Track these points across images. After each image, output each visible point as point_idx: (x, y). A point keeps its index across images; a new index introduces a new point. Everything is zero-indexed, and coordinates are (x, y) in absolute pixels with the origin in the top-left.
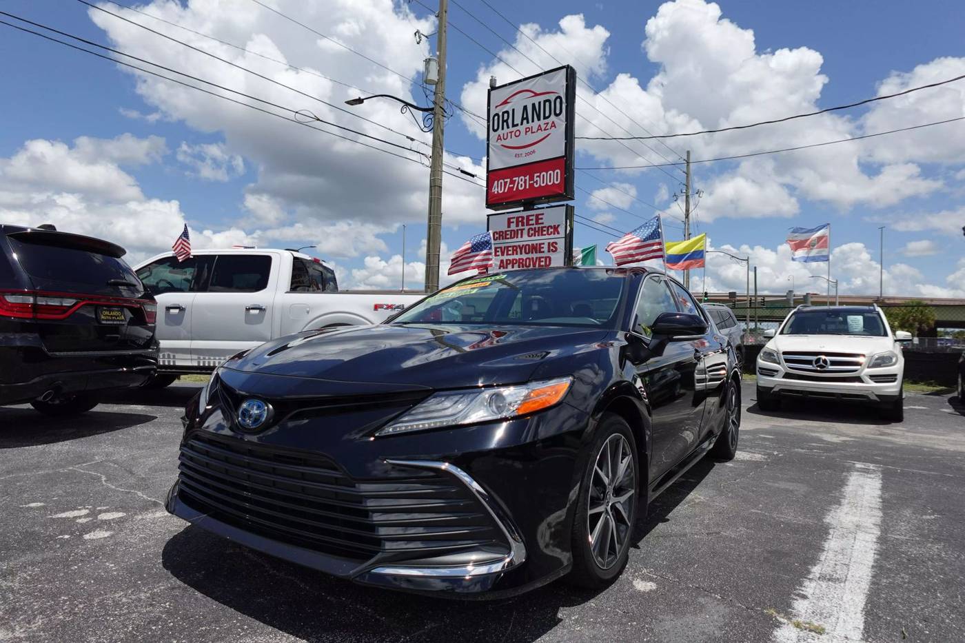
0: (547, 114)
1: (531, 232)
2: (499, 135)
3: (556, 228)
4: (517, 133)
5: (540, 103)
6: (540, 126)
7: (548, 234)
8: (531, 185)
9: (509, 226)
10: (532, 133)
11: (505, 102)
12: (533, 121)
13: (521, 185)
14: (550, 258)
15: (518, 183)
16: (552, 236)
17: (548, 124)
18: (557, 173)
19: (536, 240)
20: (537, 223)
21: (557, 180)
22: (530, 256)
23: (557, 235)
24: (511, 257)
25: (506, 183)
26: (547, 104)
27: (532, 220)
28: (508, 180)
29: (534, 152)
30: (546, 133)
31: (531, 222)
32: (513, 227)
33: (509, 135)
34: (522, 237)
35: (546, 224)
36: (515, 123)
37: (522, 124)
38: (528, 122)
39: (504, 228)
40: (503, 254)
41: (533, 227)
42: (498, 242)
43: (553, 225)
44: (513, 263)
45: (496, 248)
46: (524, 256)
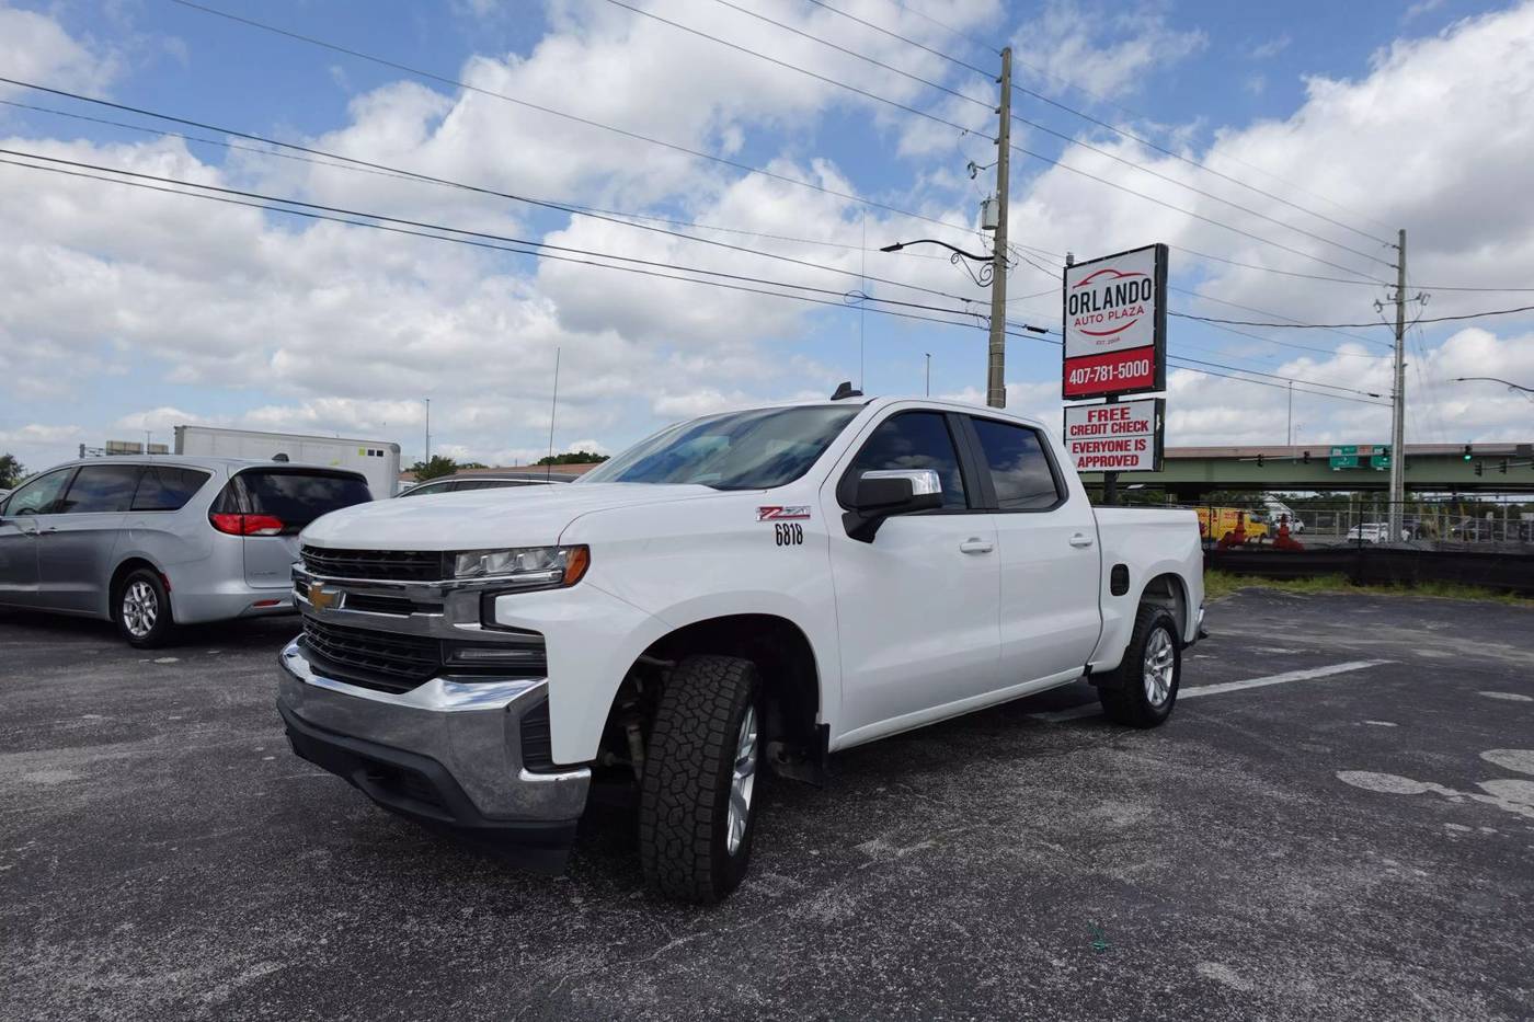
0: (1134, 298)
1: (1116, 428)
2: (1078, 319)
3: (1144, 425)
5: (1125, 285)
6: (1125, 310)
7: (1135, 429)
8: (1115, 376)
9: (1090, 420)
10: (1116, 318)
11: (1085, 283)
12: (1117, 305)
13: (1104, 376)
14: (1137, 457)
15: (1100, 373)
16: (1140, 433)
17: (1134, 308)
18: (1145, 364)
19: (1121, 436)
20: (1122, 418)
21: (1145, 372)
22: (1114, 453)
23: (1145, 432)
24: (1092, 455)
25: (1085, 372)
26: (1134, 287)
27: (1116, 414)
28: (1089, 370)
29: (1118, 339)
30: (1132, 318)
31: (1115, 417)
32: (1095, 421)
33: (1090, 319)
34: (1105, 432)
35: (1133, 419)
36: (1097, 306)
37: (1104, 308)
38: (1112, 306)
39: (1085, 422)
40: (1082, 451)
41: (1118, 422)
42: (1076, 437)
43: (1140, 420)
44: (1094, 460)
45: (1075, 444)
46: (1107, 454)
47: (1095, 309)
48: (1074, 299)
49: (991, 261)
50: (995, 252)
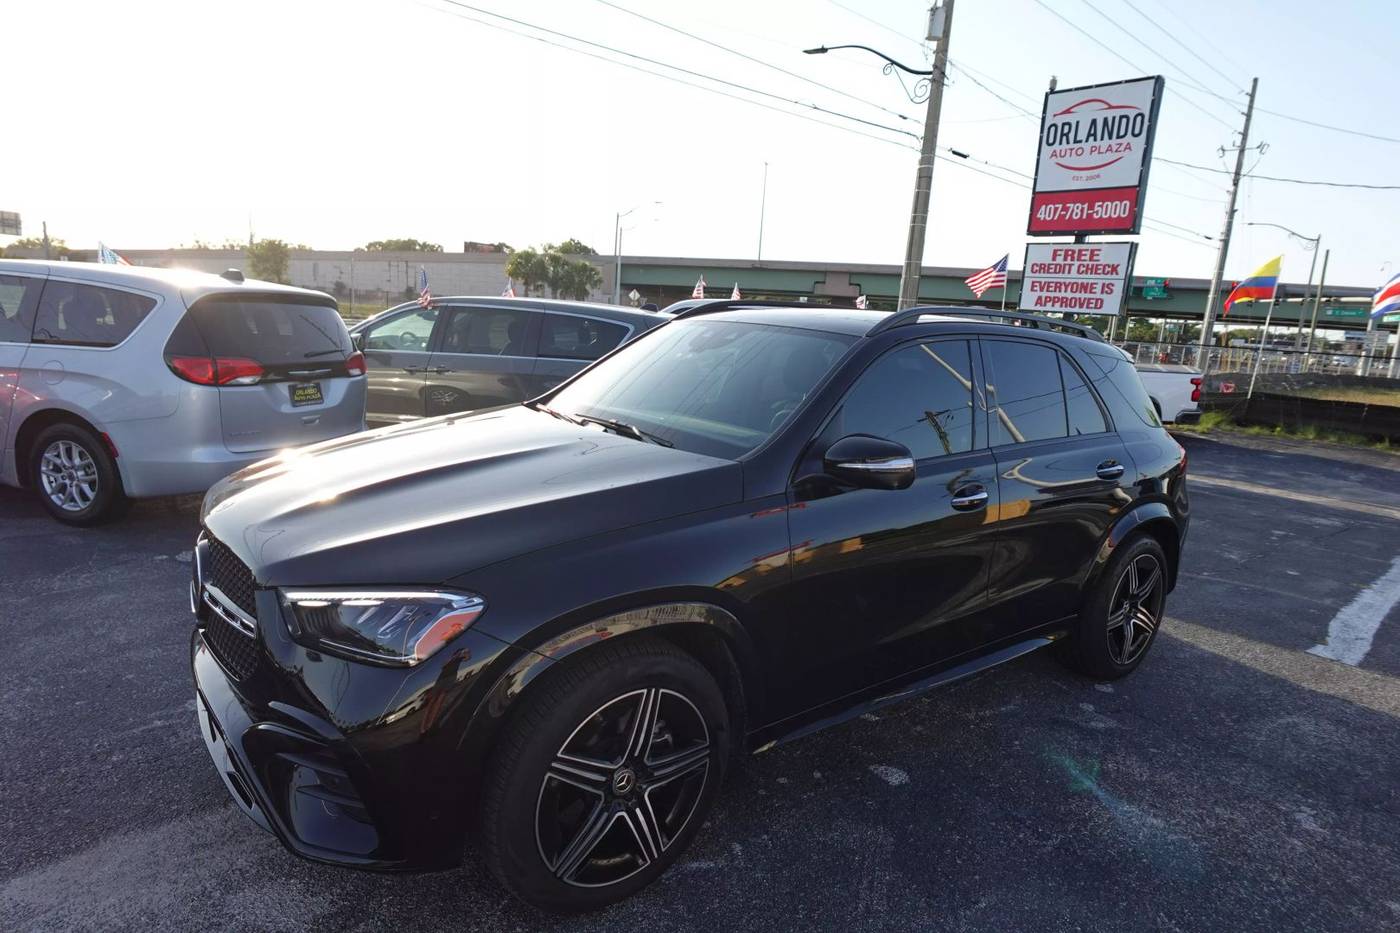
0: (1122, 133)
1: (1082, 269)
2: (1055, 151)
3: (1114, 269)
4: (1080, 152)
5: (1114, 118)
6: (1110, 146)
7: (1104, 273)
8: (1090, 216)
9: (1054, 259)
10: (1099, 153)
11: (1068, 111)
12: (1102, 139)
13: (1077, 214)
14: (1102, 301)
15: (1073, 211)
16: (1109, 276)
17: (1121, 144)
18: (1125, 205)
19: (1088, 278)
20: (1091, 260)
21: (1124, 213)
22: (1077, 295)
23: (1114, 276)
24: (1052, 295)
25: (1056, 209)
26: (1124, 120)
27: (1085, 255)
28: (1060, 206)
29: (1098, 176)
30: (1117, 155)
31: (1083, 258)
32: (1060, 260)
33: (1069, 152)
34: (1069, 272)
35: (1103, 261)
36: (1078, 139)
37: (1087, 141)
38: (1095, 140)
39: (1048, 260)
40: (1042, 290)
41: (1085, 263)
42: (1037, 275)
43: (1111, 264)
44: (1054, 301)
45: (1033, 282)
46: (1069, 295)
47: (1076, 142)
48: (1053, 129)
49: (930, 76)
50: (935, 66)
